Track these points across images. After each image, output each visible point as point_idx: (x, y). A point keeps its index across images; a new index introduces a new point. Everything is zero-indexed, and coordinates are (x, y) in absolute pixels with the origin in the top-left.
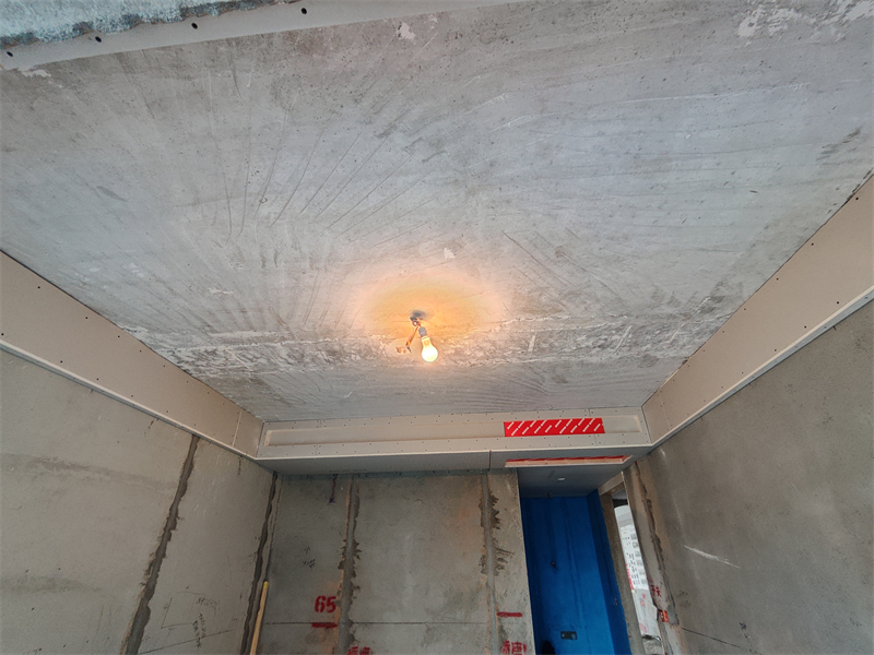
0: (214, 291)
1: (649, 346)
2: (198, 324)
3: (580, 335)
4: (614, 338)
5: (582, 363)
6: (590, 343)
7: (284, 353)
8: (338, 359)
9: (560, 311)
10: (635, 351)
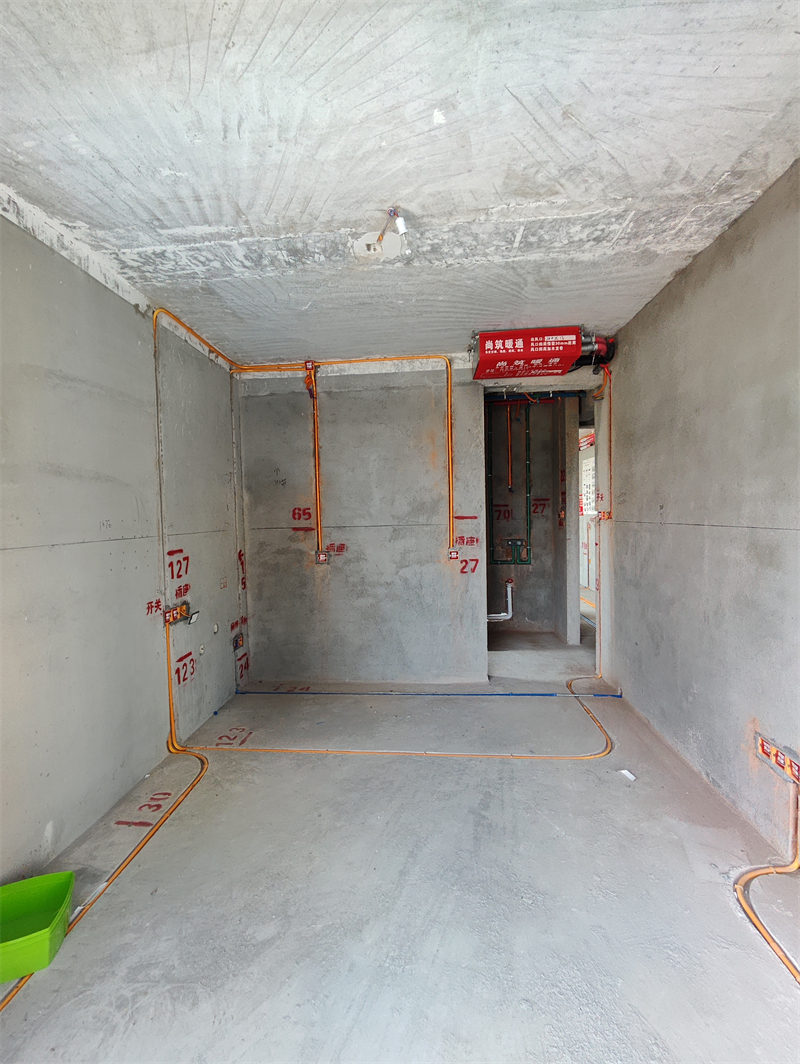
0: (166, 172)
1: (650, 238)
2: (146, 217)
3: (574, 224)
4: (612, 228)
5: (572, 262)
6: (584, 236)
7: (240, 253)
8: (300, 260)
9: (557, 193)
10: (633, 244)
